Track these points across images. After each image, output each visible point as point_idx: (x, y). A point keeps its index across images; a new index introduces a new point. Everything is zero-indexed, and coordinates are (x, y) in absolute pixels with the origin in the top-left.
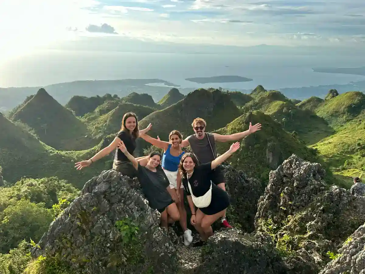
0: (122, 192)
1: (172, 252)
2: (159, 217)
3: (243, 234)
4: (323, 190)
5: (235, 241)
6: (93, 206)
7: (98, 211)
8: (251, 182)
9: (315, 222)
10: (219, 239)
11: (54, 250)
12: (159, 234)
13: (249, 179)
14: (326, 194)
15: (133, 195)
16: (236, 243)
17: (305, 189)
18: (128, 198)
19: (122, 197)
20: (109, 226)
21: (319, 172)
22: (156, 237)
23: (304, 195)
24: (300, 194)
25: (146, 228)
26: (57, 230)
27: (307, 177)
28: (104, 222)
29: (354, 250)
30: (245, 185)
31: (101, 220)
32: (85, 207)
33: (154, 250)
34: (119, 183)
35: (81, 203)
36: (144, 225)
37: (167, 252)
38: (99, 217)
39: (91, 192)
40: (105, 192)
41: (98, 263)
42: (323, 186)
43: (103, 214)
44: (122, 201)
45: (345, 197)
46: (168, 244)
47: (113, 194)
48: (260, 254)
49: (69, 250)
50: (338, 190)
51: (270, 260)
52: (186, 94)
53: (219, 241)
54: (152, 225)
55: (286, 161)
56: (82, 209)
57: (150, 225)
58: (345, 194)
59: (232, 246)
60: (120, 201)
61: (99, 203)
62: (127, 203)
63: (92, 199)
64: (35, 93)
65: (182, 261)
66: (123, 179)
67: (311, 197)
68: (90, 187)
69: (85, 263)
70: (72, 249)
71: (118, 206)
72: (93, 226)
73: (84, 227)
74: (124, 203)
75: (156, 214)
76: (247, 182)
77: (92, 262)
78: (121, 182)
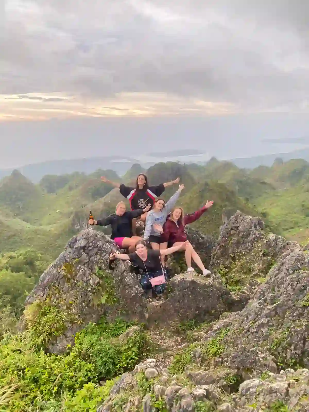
0: (98, 246)
1: (142, 292)
2: (129, 265)
3: (198, 275)
4: (263, 238)
5: (192, 281)
6: (74, 259)
7: (79, 262)
8: (206, 239)
9: (258, 265)
10: (179, 279)
11: (45, 296)
12: (130, 278)
13: (204, 236)
14: (265, 242)
15: (107, 248)
16: (193, 282)
17: (249, 238)
18: (103, 251)
19: (99, 250)
20: (89, 274)
21: (259, 223)
22: (128, 281)
23: (248, 243)
24: (244, 243)
25: (120, 274)
26: (46, 280)
27: (250, 228)
28: (85, 271)
29: (277, 272)
30: (201, 241)
31: (82, 269)
32: (68, 260)
33: (127, 291)
34: (95, 239)
35: (66, 256)
36: (117, 271)
37: (137, 292)
38: (80, 267)
39: (73, 248)
40: (85, 247)
41: (82, 304)
42: (262, 235)
43: (84, 265)
44: (99, 253)
45: (281, 242)
46: (138, 286)
47: (90, 248)
48: (212, 289)
49: (57, 295)
50: (274, 237)
51: (220, 294)
52: (147, 168)
53: (178, 281)
54: (124, 271)
55: (232, 217)
56: (66, 261)
57: (122, 271)
58: (280, 240)
59: (189, 284)
60: (97, 254)
61: (79, 255)
62: (103, 255)
63: (73, 253)
64: (9, 174)
65: (150, 300)
66: (98, 236)
67: (254, 244)
68: (71, 244)
69: (71, 304)
70: (60, 295)
71: (96, 258)
72: (76, 275)
73: (69, 276)
74: (101, 255)
75: (127, 262)
76: (203, 238)
77: (76, 304)
78: (96, 238)
